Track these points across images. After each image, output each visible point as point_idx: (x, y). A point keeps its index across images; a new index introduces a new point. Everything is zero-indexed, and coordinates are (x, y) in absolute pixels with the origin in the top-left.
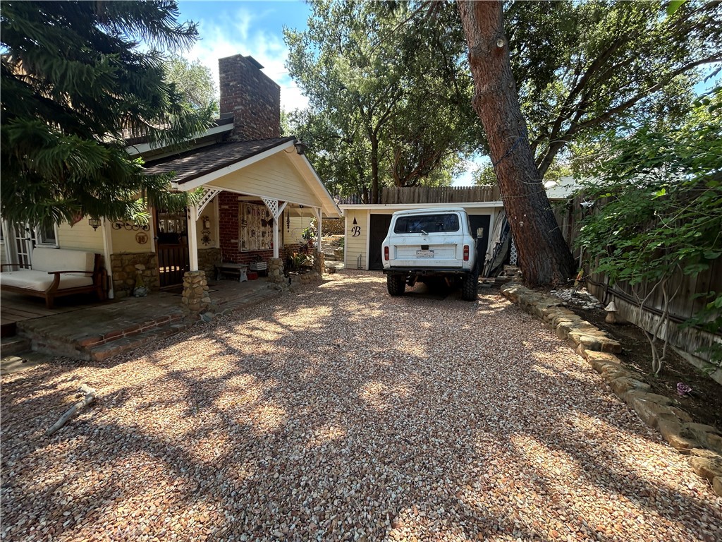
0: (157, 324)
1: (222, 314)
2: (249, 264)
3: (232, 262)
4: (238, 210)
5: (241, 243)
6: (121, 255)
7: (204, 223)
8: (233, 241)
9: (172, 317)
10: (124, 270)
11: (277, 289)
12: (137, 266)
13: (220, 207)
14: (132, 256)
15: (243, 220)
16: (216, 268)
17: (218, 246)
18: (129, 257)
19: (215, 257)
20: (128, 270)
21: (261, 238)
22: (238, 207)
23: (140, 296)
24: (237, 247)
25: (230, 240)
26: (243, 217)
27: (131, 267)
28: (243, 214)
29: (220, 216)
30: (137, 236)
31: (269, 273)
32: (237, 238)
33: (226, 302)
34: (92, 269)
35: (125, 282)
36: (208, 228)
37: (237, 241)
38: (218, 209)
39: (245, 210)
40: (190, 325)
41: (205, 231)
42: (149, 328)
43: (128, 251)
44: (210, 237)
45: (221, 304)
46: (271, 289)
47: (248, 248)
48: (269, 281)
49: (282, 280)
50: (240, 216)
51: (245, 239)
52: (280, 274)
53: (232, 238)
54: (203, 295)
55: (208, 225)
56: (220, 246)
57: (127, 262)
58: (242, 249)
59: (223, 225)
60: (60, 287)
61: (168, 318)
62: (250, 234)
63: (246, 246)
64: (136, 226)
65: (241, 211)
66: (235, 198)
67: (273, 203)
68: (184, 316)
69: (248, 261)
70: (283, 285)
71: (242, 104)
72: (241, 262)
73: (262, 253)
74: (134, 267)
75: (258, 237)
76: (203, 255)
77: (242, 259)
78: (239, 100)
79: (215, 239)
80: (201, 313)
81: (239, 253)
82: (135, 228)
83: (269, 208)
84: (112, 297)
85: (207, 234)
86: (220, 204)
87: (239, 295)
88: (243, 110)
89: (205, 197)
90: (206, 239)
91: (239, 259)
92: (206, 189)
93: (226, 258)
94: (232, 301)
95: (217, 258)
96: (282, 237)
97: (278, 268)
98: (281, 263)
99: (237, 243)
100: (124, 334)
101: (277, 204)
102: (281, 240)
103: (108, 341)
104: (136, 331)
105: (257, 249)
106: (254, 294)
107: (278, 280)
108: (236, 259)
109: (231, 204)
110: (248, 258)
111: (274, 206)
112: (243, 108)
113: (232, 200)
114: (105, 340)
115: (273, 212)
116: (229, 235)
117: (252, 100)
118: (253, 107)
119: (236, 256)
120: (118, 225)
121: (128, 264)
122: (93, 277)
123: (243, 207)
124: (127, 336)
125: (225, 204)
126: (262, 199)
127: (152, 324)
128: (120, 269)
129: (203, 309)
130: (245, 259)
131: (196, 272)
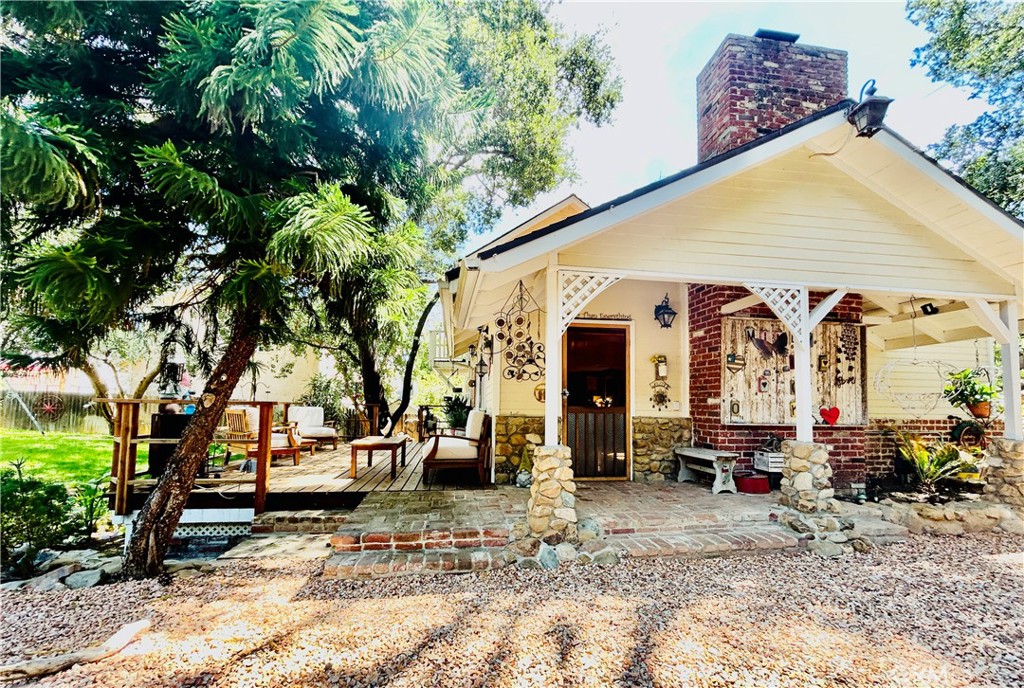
0: (454, 541)
1: (592, 557)
2: (752, 455)
3: (709, 447)
4: (719, 335)
5: (725, 408)
6: (506, 417)
7: (657, 366)
8: (711, 401)
9: (487, 533)
10: (508, 441)
11: (796, 529)
12: (529, 437)
13: (691, 336)
14: (523, 420)
15: (733, 357)
16: (676, 455)
17: (686, 412)
18: (517, 421)
19: (676, 435)
20: (514, 441)
21: (788, 397)
22: (719, 328)
23: (522, 486)
24: (718, 414)
25: (705, 401)
26: (734, 349)
27: (519, 437)
28: (733, 341)
29: (693, 356)
30: (536, 389)
31: (784, 481)
32: (717, 395)
33: (632, 531)
34: (477, 437)
35: (508, 459)
36: (663, 378)
37: (717, 401)
38: (687, 339)
39: (739, 334)
40: (501, 563)
41: (659, 382)
42: (437, 544)
43: (521, 413)
44: (669, 394)
45: (616, 532)
46: (781, 524)
47: (747, 417)
48: (783, 502)
49: (822, 505)
50: (726, 348)
51: (739, 396)
52: (818, 486)
53: (710, 395)
54: (558, 502)
55: (663, 371)
56: (692, 413)
57: (514, 429)
58: (726, 419)
59: (695, 370)
60: (439, 455)
61: (476, 534)
62: (755, 385)
63: (741, 413)
64: (536, 374)
65: (729, 335)
66: (714, 310)
67: (787, 296)
68: (512, 538)
69: (748, 448)
70: (824, 522)
71: (733, 122)
72: (727, 449)
73: (791, 431)
74: (525, 437)
75: (778, 393)
76: (647, 428)
77: (730, 441)
78: (726, 119)
79: (682, 400)
80: (548, 541)
81: (724, 427)
82: (534, 377)
83: (775, 309)
84: (493, 481)
85: (663, 389)
86: (692, 330)
87: (674, 522)
88: (733, 134)
89: (580, 294)
90: (661, 399)
91: (724, 442)
92: (585, 276)
93: (699, 438)
94: (645, 530)
95: (681, 437)
96: (860, 396)
97: (808, 470)
98: (823, 454)
99: (717, 406)
100: (393, 543)
101: (804, 298)
102: (859, 403)
103: (367, 548)
104: (413, 543)
105: (774, 422)
106: (717, 530)
107: (810, 505)
108: (716, 441)
109: (709, 324)
110: (747, 441)
111: (794, 303)
112: (734, 129)
113: (710, 317)
114: (362, 545)
115: (788, 317)
116: (705, 388)
117: (759, 107)
118: (762, 120)
119: (717, 435)
120: (512, 372)
121: (516, 433)
122: (478, 448)
123: (733, 326)
124: (397, 547)
125: (699, 328)
126: (748, 286)
127: (444, 537)
128: (504, 439)
129: (554, 532)
130: (741, 441)
131: (551, 447)
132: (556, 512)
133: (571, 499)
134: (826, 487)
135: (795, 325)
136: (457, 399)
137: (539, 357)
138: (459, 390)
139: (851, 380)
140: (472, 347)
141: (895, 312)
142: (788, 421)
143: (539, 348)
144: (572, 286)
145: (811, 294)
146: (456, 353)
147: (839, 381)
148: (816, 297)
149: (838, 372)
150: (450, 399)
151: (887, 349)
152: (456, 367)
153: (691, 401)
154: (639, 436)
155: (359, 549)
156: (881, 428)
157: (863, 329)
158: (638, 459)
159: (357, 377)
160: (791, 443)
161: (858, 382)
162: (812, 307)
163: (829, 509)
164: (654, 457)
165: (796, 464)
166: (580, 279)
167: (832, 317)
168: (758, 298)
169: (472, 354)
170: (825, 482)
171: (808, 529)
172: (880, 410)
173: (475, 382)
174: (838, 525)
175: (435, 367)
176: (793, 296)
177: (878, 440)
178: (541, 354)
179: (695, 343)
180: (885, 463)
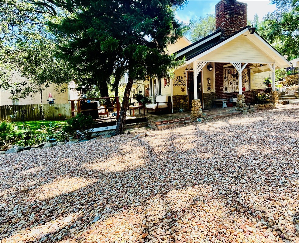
1: (207, 119)
3: (220, 98)
5: (224, 89)
6: (175, 96)
7: (208, 81)
8: (221, 88)
9: (186, 118)
10: (176, 102)
11: (240, 111)
12: (181, 100)
13: (215, 73)
14: (179, 96)
15: (225, 77)
16: (213, 101)
17: (214, 91)
18: (178, 96)
20: (178, 102)
21: (236, 86)
22: (222, 71)
23: (181, 112)
24: (223, 91)
25: (219, 88)
26: (226, 76)
27: (179, 101)
28: (226, 74)
29: (216, 78)
30: (181, 88)
32: (222, 86)
33: (211, 115)
34: (167, 102)
35: (176, 106)
36: (210, 83)
37: (222, 88)
39: (226, 72)
40: (192, 122)
42: (177, 121)
43: (178, 94)
44: (211, 87)
45: (208, 115)
46: (237, 110)
47: (228, 91)
48: (237, 107)
49: (244, 106)
50: (224, 75)
51: (227, 86)
52: (243, 102)
53: (221, 87)
54: (199, 110)
55: (210, 82)
56: (216, 91)
57: (177, 98)
58: (224, 92)
59: (217, 81)
61: (184, 118)
62: (230, 83)
63: (227, 90)
64: (181, 84)
65: (225, 72)
66: (221, 67)
67: (238, 65)
68: (191, 118)
69: (228, 98)
70: (244, 109)
73: (238, 93)
74: (180, 100)
75: (234, 85)
76: (207, 96)
77: (225, 97)
78: (223, 20)
79: (213, 88)
80: (198, 118)
81: (224, 93)
82: (181, 85)
83: (234, 66)
84: (173, 112)
85: (209, 86)
86: (215, 71)
87: (219, 112)
88: (225, 24)
90: (209, 89)
91: (224, 97)
93: (218, 97)
94: (214, 114)
95: (214, 97)
96: (249, 85)
97: (241, 99)
98: (244, 96)
99: (222, 89)
101: (240, 65)
102: (249, 86)
103: (163, 124)
104: (172, 121)
105: (233, 91)
106: (226, 113)
107: (242, 106)
108: (222, 97)
109: (220, 70)
110: (228, 96)
112: (225, 22)
113: (220, 68)
116: (219, 85)
117: (230, 17)
118: (230, 20)
119: (222, 95)
120: (175, 84)
121: (178, 100)
122: (168, 105)
123: (225, 70)
124: (169, 123)
125: (217, 71)
127: (178, 120)
128: (175, 101)
129: (199, 116)
130: (227, 96)
131: (196, 99)
132: (199, 112)
133: (201, 109)
134: (244, 102)
135: (238, 69)
137: (181, 80)
139: (248, 81)
141: (255, 66)
142: (237, 91)
143: (181, 78)
145: (242, 64)
147: (245, 82)
149: (245, 79)
151: (254, 73)
153: (216, 88)
154: (205, 98)
155: (162, 124)
156: (252, 91)
157: (250, 70)
158: (205, 103)
160: (238, 95)
161: (249, 81)
162: (242, 67)
163: (245, 107)
164: (208, 102)
165: (239, 98)
167: (245, 68)
168: (231, 64)
170: (244, 101)
171: (242, 110)
172: (253, 88)
174: (246, 109)
177: (252, 94)
178: (182, 80)
179: (216, 74)
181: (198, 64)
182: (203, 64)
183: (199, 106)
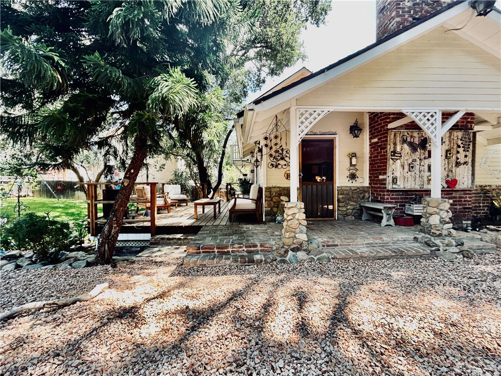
0: (245, 249)
1: (316, 258)
2: (404, 206)
3: (380, 202)
4: (387, 141)
5: (389, 180)
6: (270, 188)
7: (351, 159)
8: (381, 177)
9: (261, 246)
10: (271, 200)
11: (429, 246)
12: (282, 198)
13: (370, 142)
14: (278, 189)
15: (394, 152)
16: (361, 206)
17: (366, 183)
18: (276, 190)
19: (362, 195)
20: (274, 200)
21: (427, 174)
22: (387, 137)
23: (279, 223)
24: (385, 184)
25: (378, 177)
26: (395, 148)
27: (277, 198)
28: (395, 144)
29: (371, 153)
30: (285, 173)
31: (422, 220)
32: (385, 173)
33: (337, 245)
34: (256, 198)
35: (272, 209)
36: (354, 165)
37: (384, 177)
38: (368, 143)
39: (398, 139)
40: (269, 260)
41: (352, 168)
42: (237, 251)
43: (278, 185)
44: (358, 174)
45: (328, 246)
46: (420, 242)
47: (401, 185)
48: (421, 231)
49: (445, 232)
50: (390, 148)
51: (397, 174)
52: (443, 222)
53: (380, 174)
54: (298, 230)
55: (354, 161)
56: (370, 184)
57: (274, 194)
58: (390, 187)
59: (372, 160)
60: (237, 208)
61: (256, 246)
62: (406, 167)
63: (398, 183)
64: (285, 165)
65: (392, 141)
66: (384, 126)
67: (428, 116)
68: (274, 248)
69: (402, 202)
70: (446, 242)
71: (398, 15)
72: (389, 203)
73: (428, 192)
74: (280, 198)
75: (420, 172)
76: (345, 192)
77: (391, 199)
78: (394, 14)
79: (365, 177)
80: (293, 250)
81: (388, 191)
82: (284, 167)
83: (420, 124)
84: (264, 220)
85: (354, 171)
86: (371, 139)
87: (359, 241)
88: (397, 22)
89: (308, 121)
90: (353, 177)
91: (388, 199)
92: (311, 111)
93: (374, 197)
94: (344, 245)
95: (364, 196)
96: (471, 172)
97: (438, 214)
98: (446, 205)
99: (385, 180)
100: (216, 250)
101: (439, 117)
102: (470, 176)
103: (203, 252)
104: (226, 250)
105: (418, 187)
106: (384, 245)
107: (438, 233)
108: (384, 198)
109: (381, 135)
110: (401, 198)
111: (432, 120)
112: (398, 19)
113: (381, 131)
114: (201, 251)
115: (428, 128)
116: (378, 170)
117: (414, 5)
118: (416, 12)
119: (384, 195)
120: (272, 165)
121: (275, 196)
122: (256, 204)
123: (395, 135)
124: (218, 252)
125: (375, 137)
126: (404, 112)
127: (240, 247)
128: (269, 199)
129: (296, 246)
130: (398, 199)
131: (294, 203)
132: (297, 235)
133: (304, 229)
134: (448, 223)
135: (432, 132)
136: (245, 179)
137: (286, 156)
138: (246, 175)
139: (465, 163)
140: (252, 152)
141: (495, 123)
142: (426, 187)
143: (287, 151)
144: (304, 116)
145: (443, 114)
146: (244, 156)
147: (458, 164)
148: (446, 116)
149: (458, 159)
150: (241, 179)
151: (489, 144)
152: (244, 163)
153: (370, 177)
154: (341, 196)
155: (200, 253)
156: (482, 190)
157: (475, 134)
158: (340, 209)
159: (196, 170)
160: (428, 199)
161: (470, 164)
162: (443, 122)
163: (450, 235)
164: (349, 207)
165: (430, 210)
166: (308, 113)
167: (455, 127)
168: (410, 118)
169: (252, 156)
170: (448, 220)
171: (436, 245)
172: (480, 181)
173: (254, 170)
174: (454, 243)
175: (233, 164)
176: (432, 116)
177: (480, 197)
178: (288, 155)
179: (372, 145)
180: (484, 210)
181: (302, 114)
182: (315, 115)
183: (298, 220)
